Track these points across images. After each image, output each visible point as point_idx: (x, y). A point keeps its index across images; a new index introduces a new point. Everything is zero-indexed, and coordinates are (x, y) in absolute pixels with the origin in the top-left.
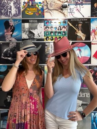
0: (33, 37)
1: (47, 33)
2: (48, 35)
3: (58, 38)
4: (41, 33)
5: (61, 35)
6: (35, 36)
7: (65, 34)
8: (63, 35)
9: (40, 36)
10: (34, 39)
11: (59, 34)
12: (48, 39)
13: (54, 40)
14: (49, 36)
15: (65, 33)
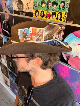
0: (22, 9)
1: (37, 4)
2: (38, 8)
3: (51, 14)
4: (30, 3)
5: (56, 9)
6: (24, 8)
7: (64, 7)
8: (60, 9)
9: (28, 8)
10: (23, 12)
11: (55, 6)
12: (37, 14)
13: (45, 16)
14: (39, 10)
15: (64, 5)
